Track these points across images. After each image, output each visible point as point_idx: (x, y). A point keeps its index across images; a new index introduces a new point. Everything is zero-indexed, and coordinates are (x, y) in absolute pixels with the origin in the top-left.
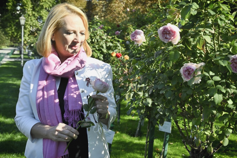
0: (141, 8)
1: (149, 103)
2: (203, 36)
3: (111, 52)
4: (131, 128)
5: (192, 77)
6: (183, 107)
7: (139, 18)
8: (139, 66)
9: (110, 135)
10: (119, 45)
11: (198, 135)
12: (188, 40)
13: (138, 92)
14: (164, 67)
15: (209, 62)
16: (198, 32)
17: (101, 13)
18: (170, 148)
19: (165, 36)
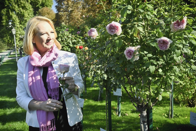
0: (93, 14)
1: (105, 77)
2: (137, 28)
3: (75, 46)
4: (94, 96)
5: (133, 56)
6: (129, 78)
7: (92, 21)
8: (96, 53)
9: (81, 101)
10: (80, 40)
11: (141, 95)
12: (127, 31)
13: (96, 70)
14: (113, 51)
15: (143, 45)
16: (134, 25)
17: (66, 21)
18: (122, 106)
19: (111, 30)
